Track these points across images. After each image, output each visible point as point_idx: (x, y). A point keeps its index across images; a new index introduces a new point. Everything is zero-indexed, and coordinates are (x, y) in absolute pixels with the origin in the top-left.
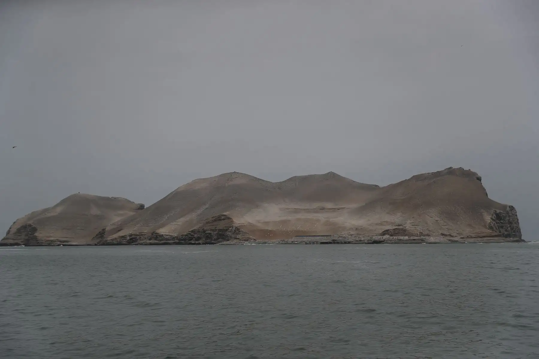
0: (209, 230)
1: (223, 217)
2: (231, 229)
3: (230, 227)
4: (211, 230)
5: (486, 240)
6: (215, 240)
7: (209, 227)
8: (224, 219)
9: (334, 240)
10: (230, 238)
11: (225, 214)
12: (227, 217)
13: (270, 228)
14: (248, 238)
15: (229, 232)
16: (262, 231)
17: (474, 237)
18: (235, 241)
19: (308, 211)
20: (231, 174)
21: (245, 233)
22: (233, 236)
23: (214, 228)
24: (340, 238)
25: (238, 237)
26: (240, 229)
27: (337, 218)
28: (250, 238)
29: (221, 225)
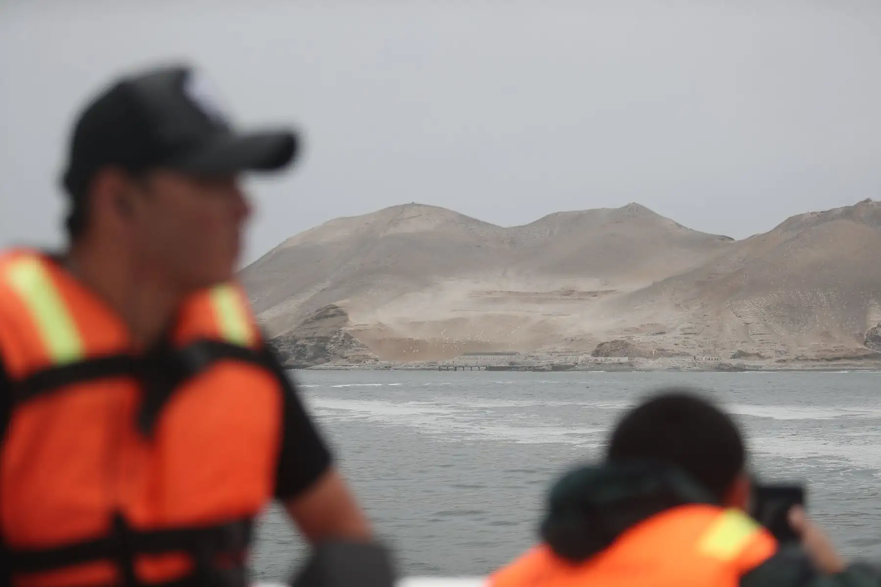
0: (303, 339)
1: (332, 312)
2: (335, 337)
3: (335, 333)
4: (307, 338)
5: (832, 365)
6: (309, 360)
7: (304, 333)
8: (333, 316)
9: (512, 363)
10: (332, 355)
11: (338, 303)
12: (339, 312)
13: (417, 337)
14: (364, 356)
15: (332, 343)
16: (399, 341)
17: (812, 360)
18: (341, 362)
19: (525, 298)
20: (404, 207)
21: (361, 347)
22: (339, 352)
23: (310, 335)
24: (530, 359)
25: (346, 355)
26: (353, 337)
27: (569, 315)
28: (367, 358)
29: (324, 328)
